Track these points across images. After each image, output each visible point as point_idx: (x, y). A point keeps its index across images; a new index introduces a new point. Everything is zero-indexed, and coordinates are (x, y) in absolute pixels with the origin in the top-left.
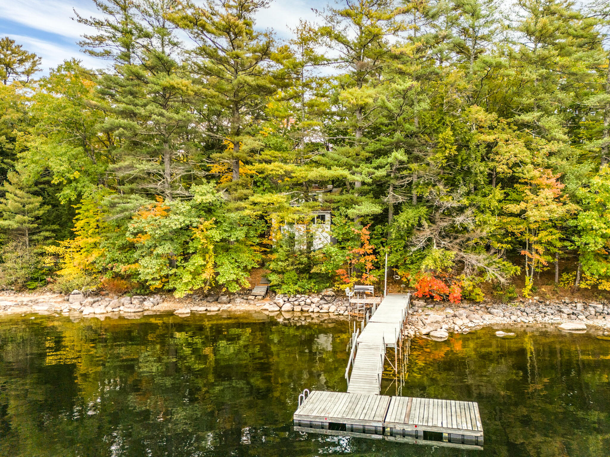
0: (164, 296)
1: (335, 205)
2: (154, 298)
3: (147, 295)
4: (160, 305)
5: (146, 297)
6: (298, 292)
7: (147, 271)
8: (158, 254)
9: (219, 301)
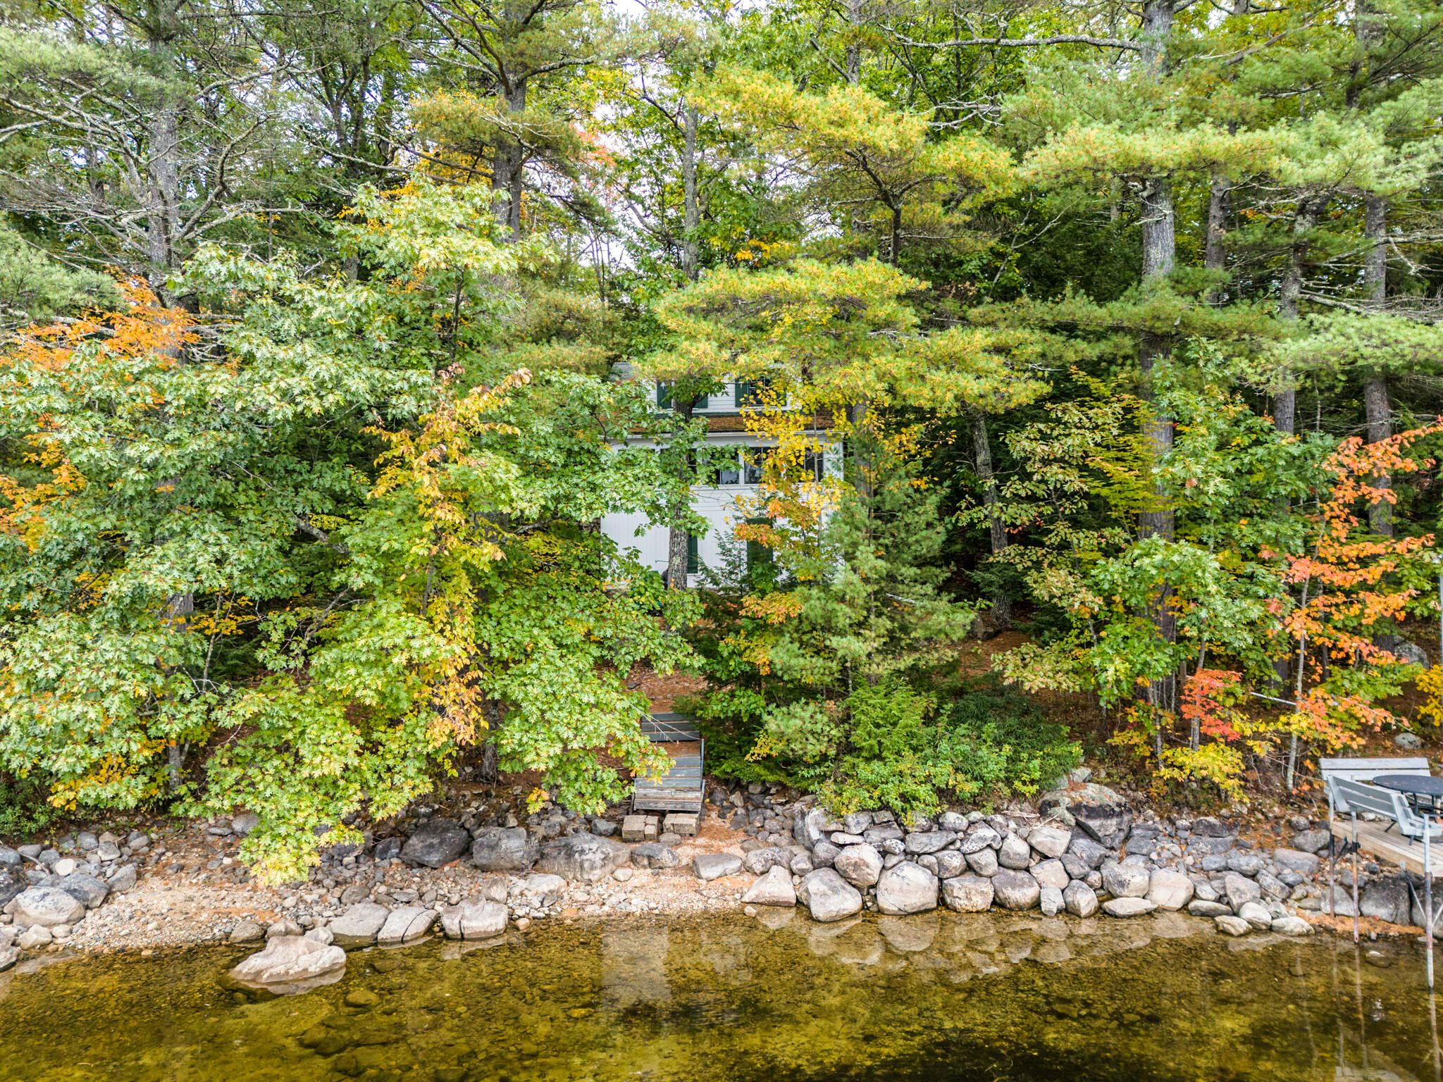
0: (137, 841)
1: (1091, 351)
2: (81, 856)
3: (38, 836)
4: (120, 903)
5: (29, 850)
6: (947, 795)
7: (54, 712)
8: (139, 595)
9: (481, 856)
